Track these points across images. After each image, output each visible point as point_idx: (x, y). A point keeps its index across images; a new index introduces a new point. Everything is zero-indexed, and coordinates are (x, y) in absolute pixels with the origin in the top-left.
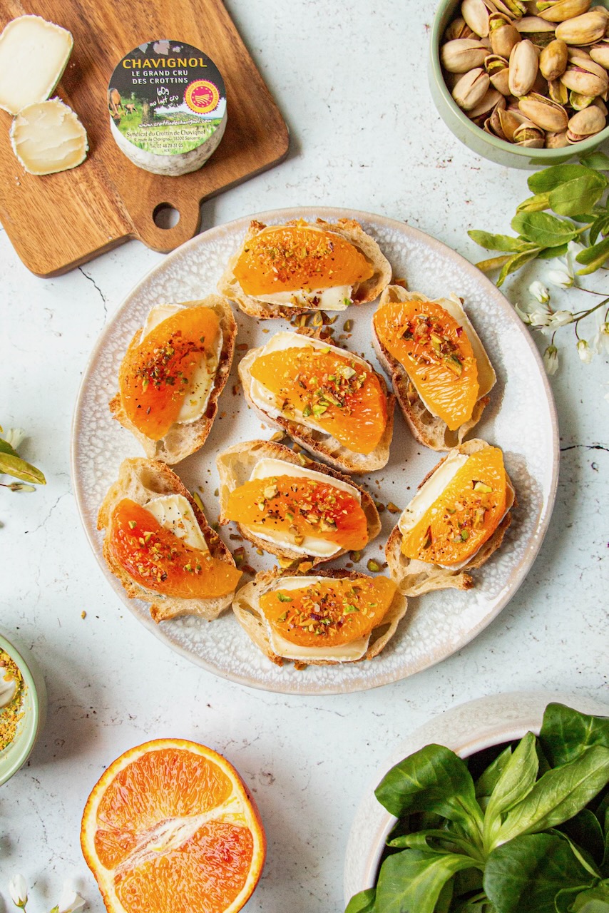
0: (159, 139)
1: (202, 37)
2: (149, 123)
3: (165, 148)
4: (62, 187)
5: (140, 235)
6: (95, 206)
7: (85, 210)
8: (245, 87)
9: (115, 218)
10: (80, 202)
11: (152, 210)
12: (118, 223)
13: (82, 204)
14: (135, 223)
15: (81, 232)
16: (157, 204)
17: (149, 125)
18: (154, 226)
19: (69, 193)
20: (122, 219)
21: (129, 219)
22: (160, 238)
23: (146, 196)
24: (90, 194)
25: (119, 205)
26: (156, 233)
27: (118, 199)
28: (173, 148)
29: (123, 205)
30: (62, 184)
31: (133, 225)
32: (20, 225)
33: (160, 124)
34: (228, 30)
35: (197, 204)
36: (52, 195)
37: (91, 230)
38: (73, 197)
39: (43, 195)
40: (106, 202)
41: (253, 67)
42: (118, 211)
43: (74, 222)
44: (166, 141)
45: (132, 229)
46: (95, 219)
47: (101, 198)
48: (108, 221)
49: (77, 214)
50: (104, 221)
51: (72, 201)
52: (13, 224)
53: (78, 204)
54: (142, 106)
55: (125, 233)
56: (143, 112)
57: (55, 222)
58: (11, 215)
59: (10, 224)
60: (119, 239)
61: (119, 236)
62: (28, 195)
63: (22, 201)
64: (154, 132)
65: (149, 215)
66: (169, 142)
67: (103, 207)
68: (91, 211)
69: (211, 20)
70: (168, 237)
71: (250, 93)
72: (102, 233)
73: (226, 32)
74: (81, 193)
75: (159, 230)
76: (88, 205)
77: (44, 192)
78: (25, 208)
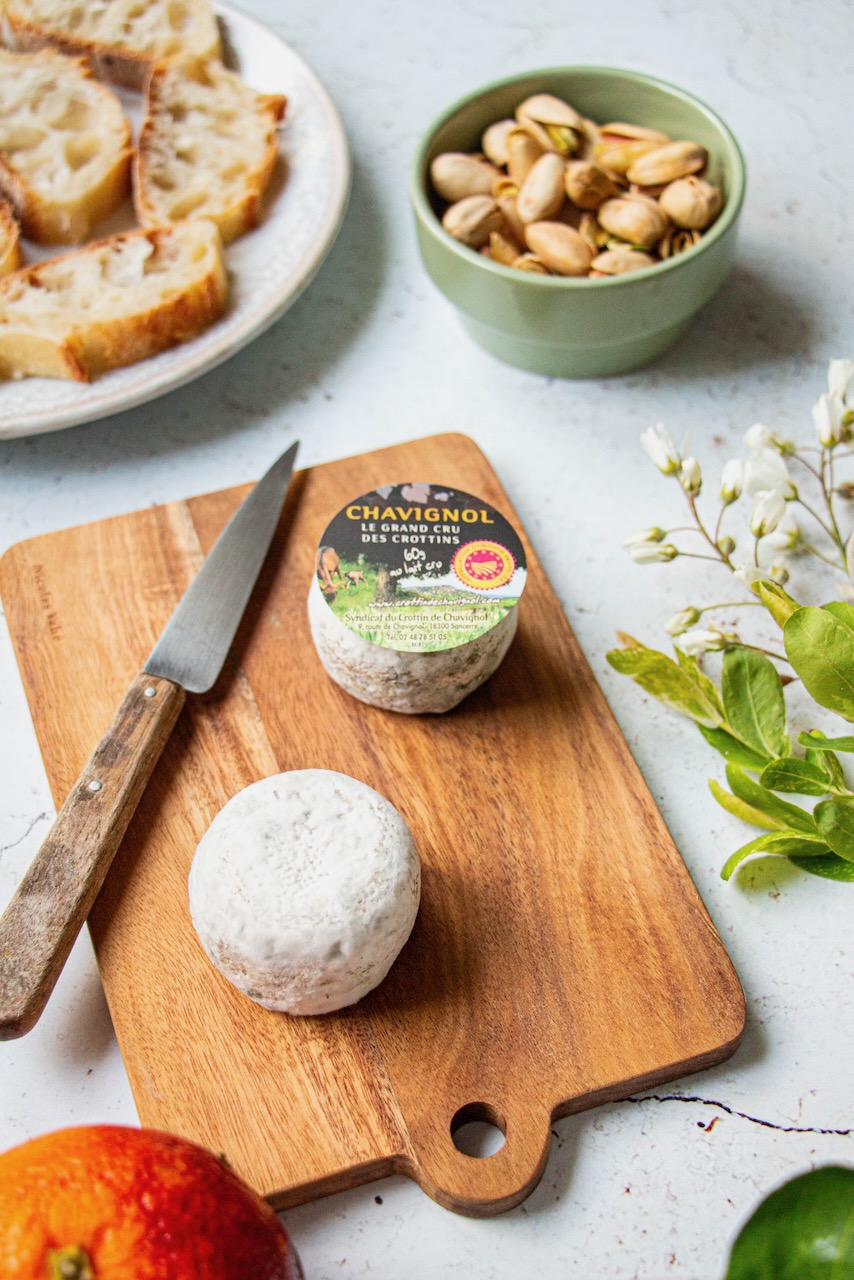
0: (403, 627)
1: (589, 808)
2: (388, 601)
3: (414, 641)
4: (273, 1043)
5: (420, 1163)
6: (333, 1089)
7: (312, 1094)
8: (665, 904)
9: (373, 1119)
10: (304, 1076)
11: (452, 1115)
12: (376, 1130)
13: (307, 1082)
14: (413, 1133)
15: (295, 1136)
16: (462, 1104)
17: (386, 604)
18: (450, 1147)
19: (285, 1055)
20: (387, 1121)
21: (401, 1124)
22: (461, 1173)
23: (442, 1085)
24: (329, 1065)
25: (385, 1094)
26: (453, 1163)
27: (385, 1082)
28: (427, 640)
29: (393, 1096)
30: (274, 1037)
31: (407, 1140)
32: (172, 1106)
33: (408, 602)
34: (640, 802)
35: (547, 1118)
36: (250, 1055)
37: (317, 1134)
38: (292, 1065)
39: (231, 1053)
40: (357, 1084)
41: (682, 871)
42: (380, 1106)
43: (284, 1115)
44: (416, 631)
45: (403, 1146)
46: (329, 1116)
47: (348, 1076)
48: (357, 1124)
49: (294, 1098)
50: (349, 1123)
51: (289, 1074)
52: (159, 1102)
53: (300, 1081)
54: (377, 574)
55: (387, 1152)
56: (377, 584)
57: (247, 1108)
58: (158, 1081)
59: (151, 1098)
60: (374, 1164)
61: (373, 1157)
62: (200, 1048)
63: (186, 1058)
64: (396, 615)
65: (444, 1126)
66: (422, 631)
67: (349, 1092)
68: (324, 1100)
69: (609, 781)
70: (477, 1175)
71: (673, 917)
72: (339, 1146)
73: (635, 804)
74: (309, 1059)
75: (459, 1156)
76: (320, 1086)
77: (235, 1048)
78: (189, 1073)
